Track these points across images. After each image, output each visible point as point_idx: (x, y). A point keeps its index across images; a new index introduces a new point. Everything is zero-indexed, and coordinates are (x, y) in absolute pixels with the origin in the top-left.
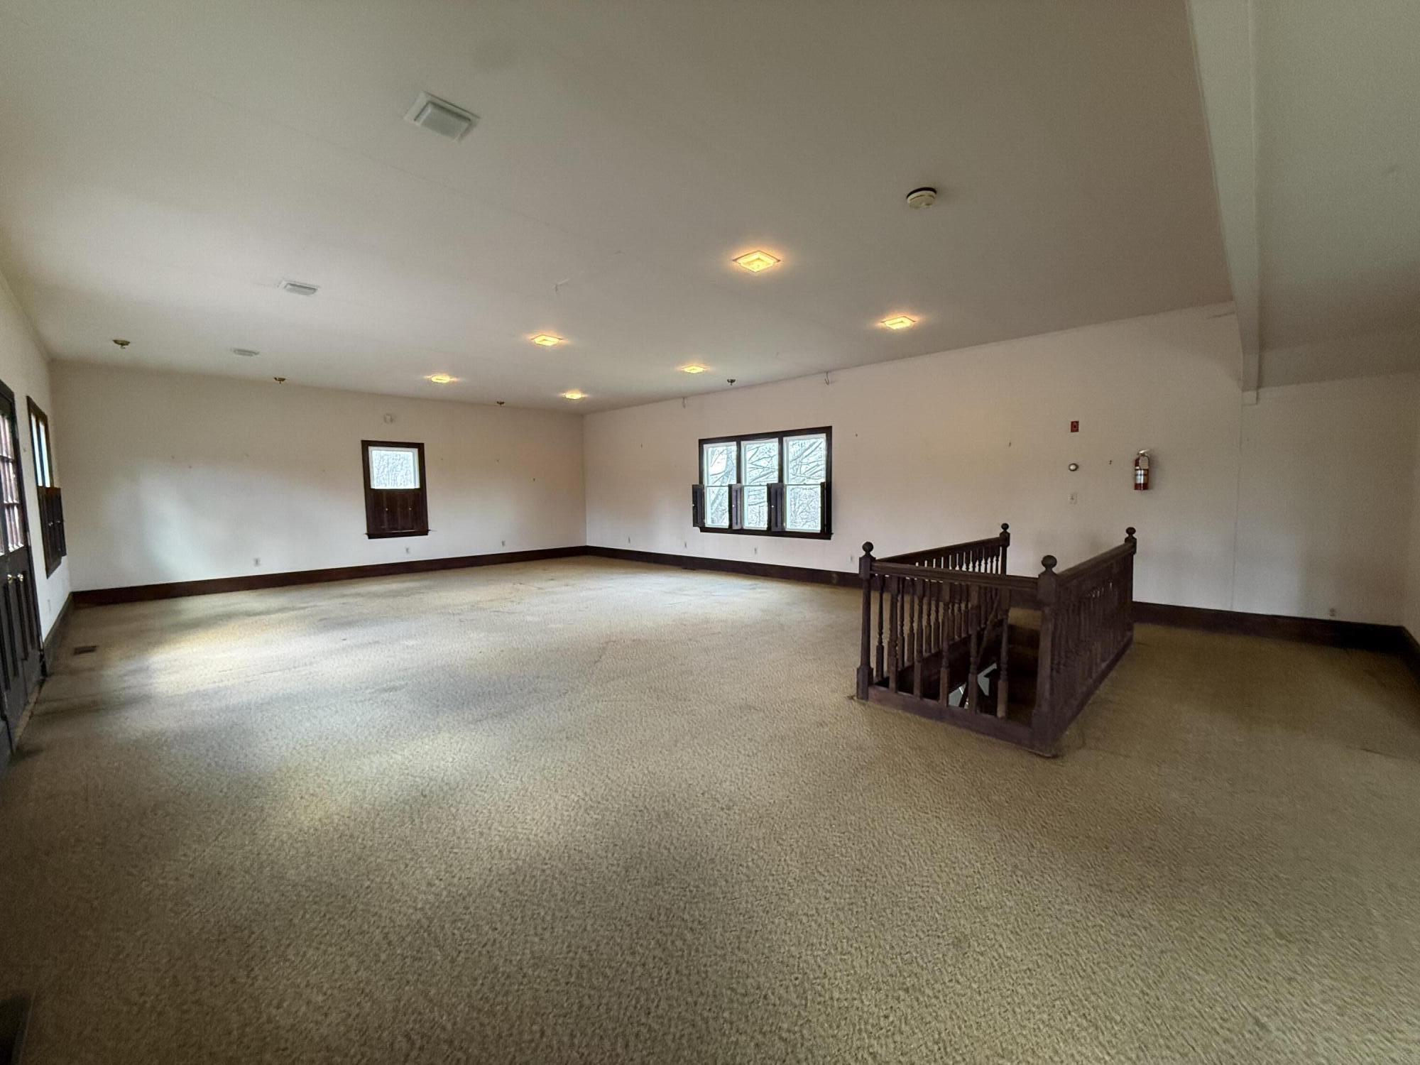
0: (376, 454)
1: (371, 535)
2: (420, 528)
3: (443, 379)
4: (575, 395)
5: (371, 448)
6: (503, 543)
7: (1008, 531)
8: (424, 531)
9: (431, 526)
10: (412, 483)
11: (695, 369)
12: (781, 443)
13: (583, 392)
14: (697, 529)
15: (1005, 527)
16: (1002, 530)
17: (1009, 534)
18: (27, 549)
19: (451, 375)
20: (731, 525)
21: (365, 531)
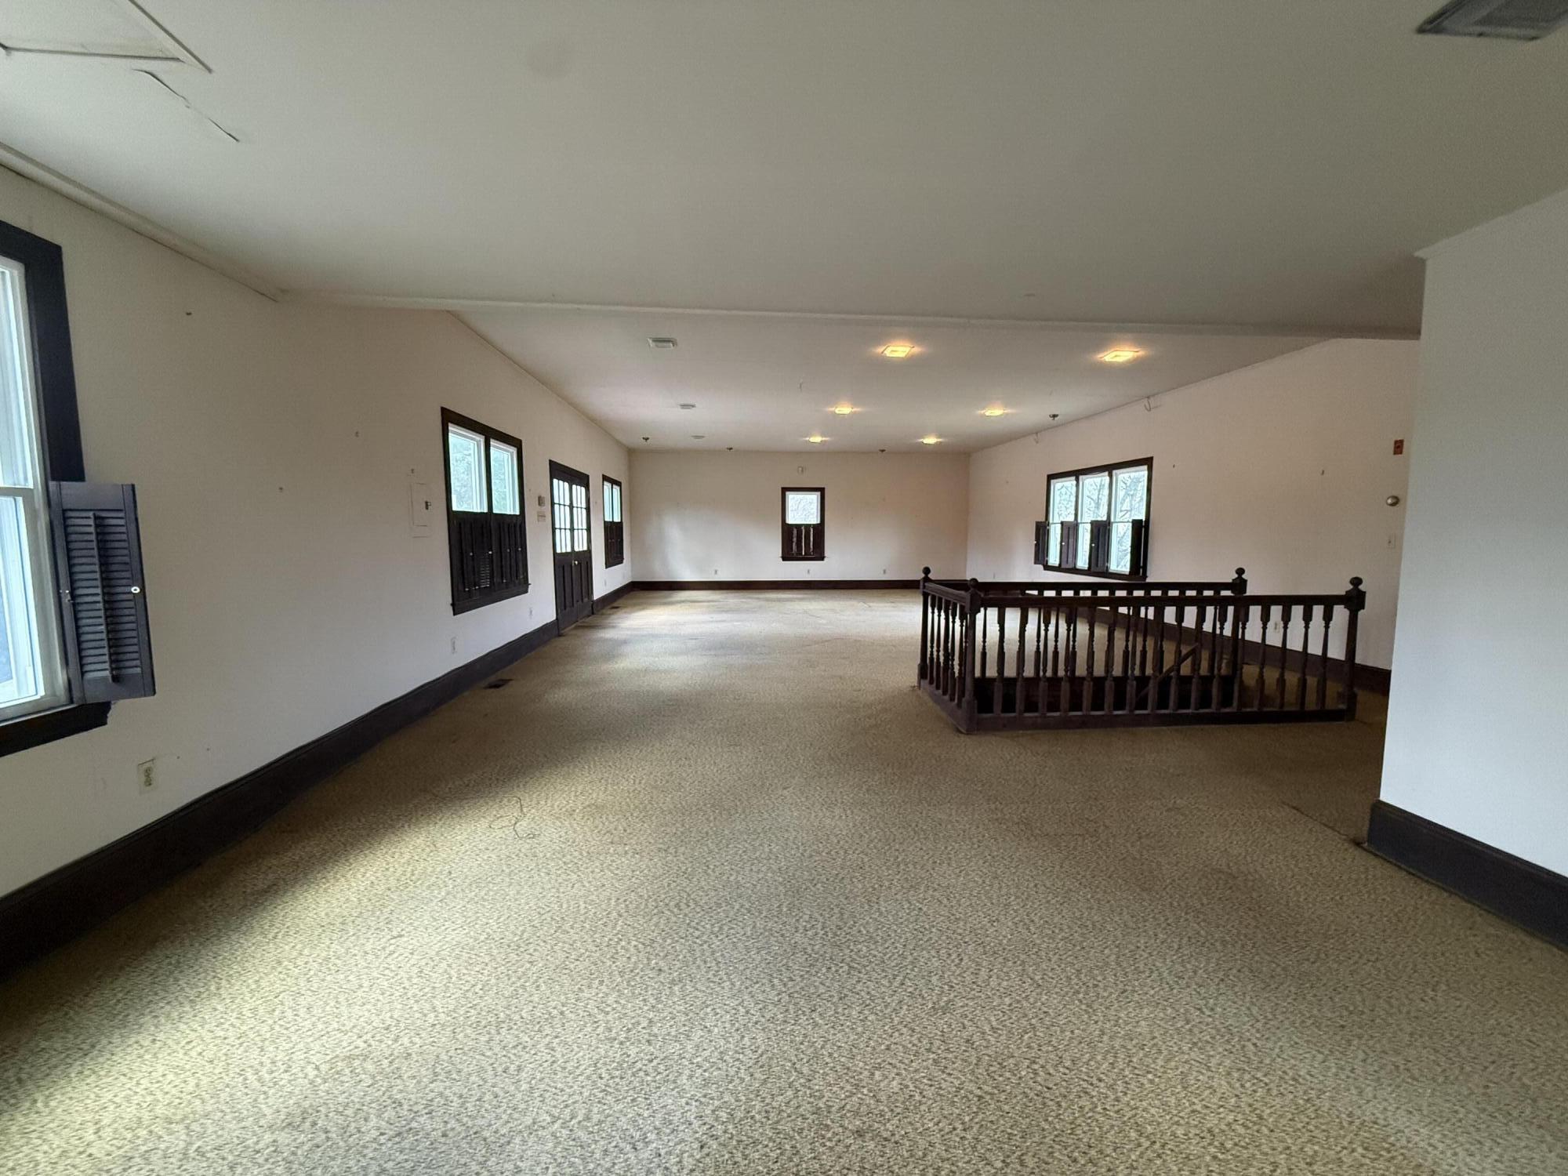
0: (791, 497)
1: (784, 558)
2: (818, 554)
3: (817, 439)
4: (931, 440)
5: (787, 493)
6: (885, 572)
7: (1244, 576)
8: (821, 557)
9: (827, 553)
10: (814, 519)
11: (995, 411)
12: (1111, 476)
13: (940, 436)
14: (1041, 567)
15: (1240, 571)
16: (1236, 576)
17: (1245, 581)
18: (589, 551)
19: (823, 435)
20: (1060, 565)
21: (780, 555)
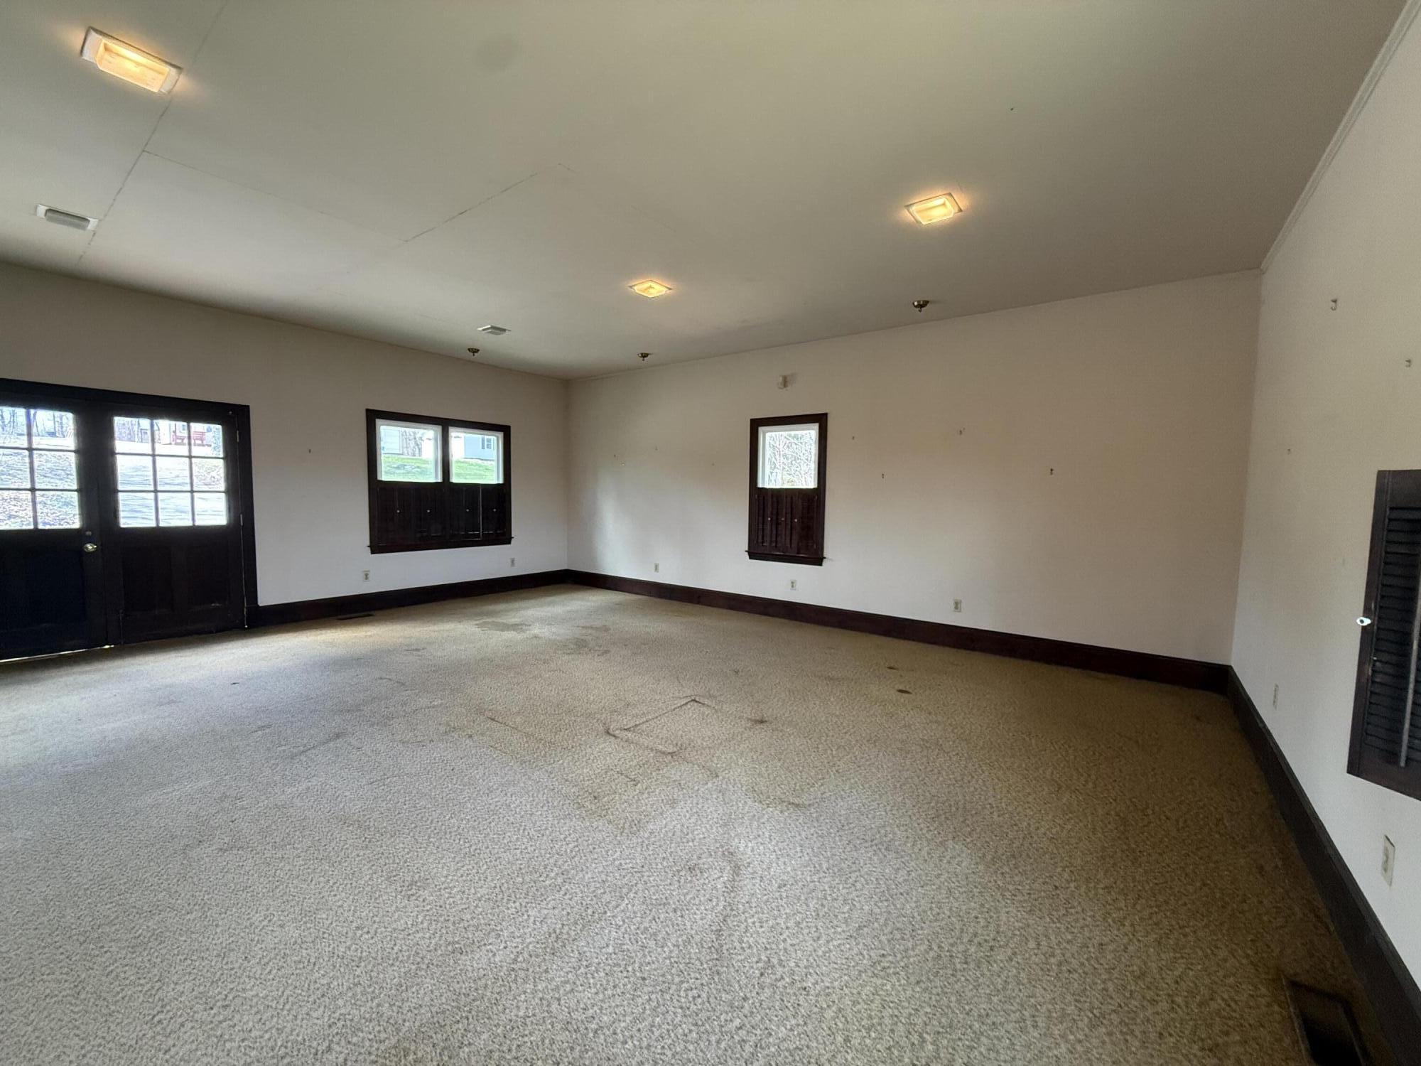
1: (753, 557)
2: (811, 552)
9: (828, 552)
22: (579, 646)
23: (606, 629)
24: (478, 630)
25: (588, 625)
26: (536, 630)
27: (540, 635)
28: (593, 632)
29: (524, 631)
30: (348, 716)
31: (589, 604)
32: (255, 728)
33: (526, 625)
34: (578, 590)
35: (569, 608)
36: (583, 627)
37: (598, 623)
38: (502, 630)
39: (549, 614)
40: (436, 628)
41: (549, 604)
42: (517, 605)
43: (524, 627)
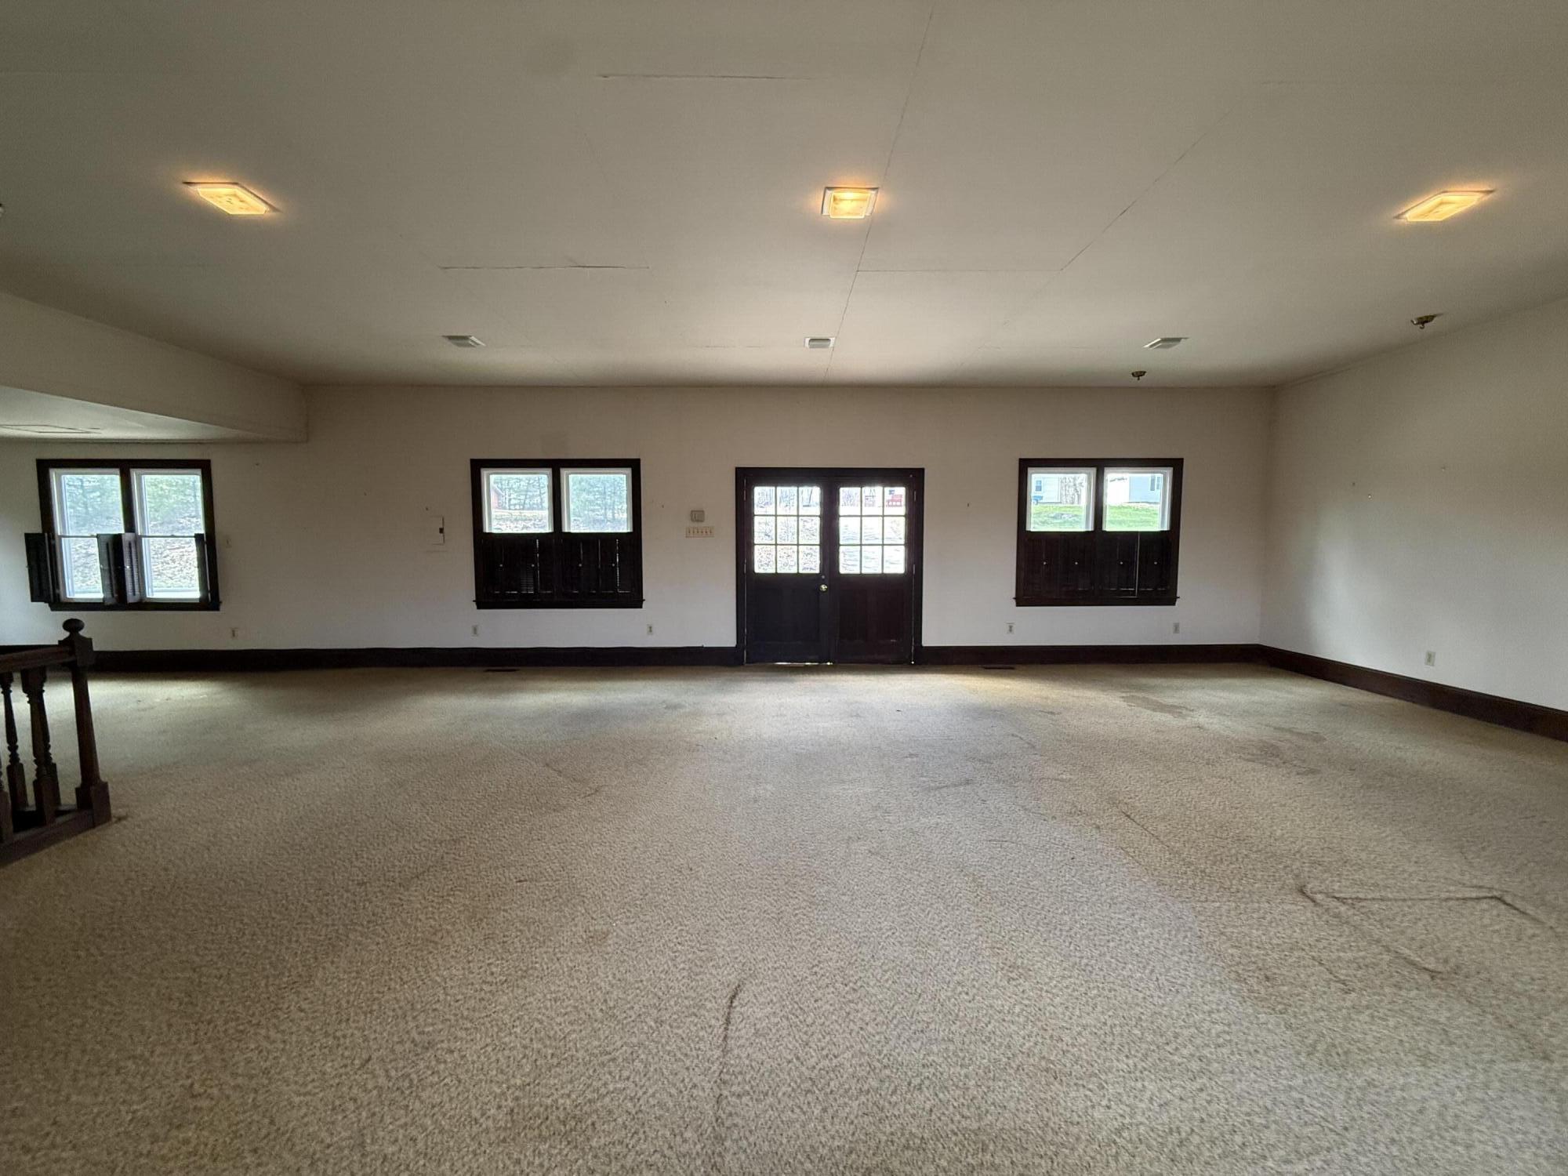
18: (910, 575)
22: (1268, 753)
23: (1317, 738)
24: (1124, 704)
25: (1286, 726)
26: (1201, 718)
27: (1206, 726)
28: (1294, 738)
29: (1184, 717)
30: (978, 765)
31: (1290, 696)
32: (907, 754)
33: (1187, 709)
34: (1276, 675)
35: (1256, 698)
36: (1275, 728)
37: (1301, 727)
38: (1154, 710)
39: (1223, 701)
40: (1075, 693)
41: (1224, 688)
42: (1177, 682)
43: (1184, 712)
